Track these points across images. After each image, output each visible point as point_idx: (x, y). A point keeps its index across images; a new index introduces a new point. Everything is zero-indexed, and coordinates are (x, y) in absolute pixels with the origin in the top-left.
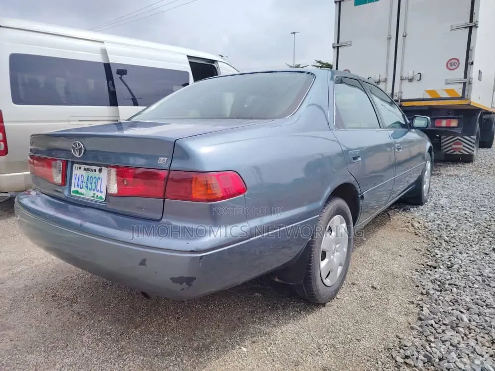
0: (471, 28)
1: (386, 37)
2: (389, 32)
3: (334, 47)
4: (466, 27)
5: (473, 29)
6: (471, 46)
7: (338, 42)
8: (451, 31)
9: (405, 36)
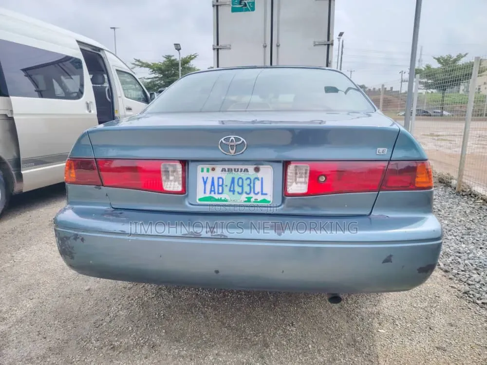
0: (328, 45)
1: (262, 45)
2: (265, 41)
3: (214, 49)
4: (325, 44)
5: (330, 46)
6: (330, 60)
7: (218, 44)
8: (314, 46)
9: (278, 46)
